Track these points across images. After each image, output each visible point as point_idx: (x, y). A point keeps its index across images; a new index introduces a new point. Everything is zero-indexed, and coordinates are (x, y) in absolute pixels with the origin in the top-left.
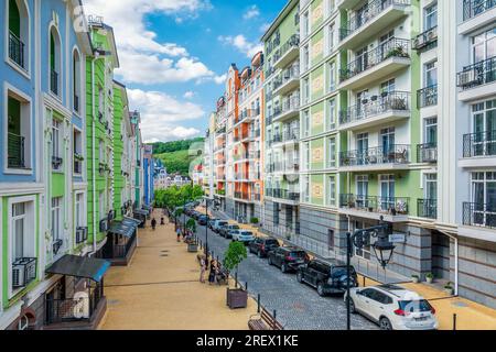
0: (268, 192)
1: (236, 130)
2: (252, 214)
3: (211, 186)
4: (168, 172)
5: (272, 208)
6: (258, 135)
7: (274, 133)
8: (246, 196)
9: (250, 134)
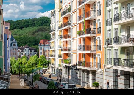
0: (109, 61)
1: (80, 10)
2: (94, 80)
3: (57, 56)
4: (19, 45)
5: (112, 74)
6: (100, 14)
7: (114, 12)
8: (88, 65)
9: (93, 13)
